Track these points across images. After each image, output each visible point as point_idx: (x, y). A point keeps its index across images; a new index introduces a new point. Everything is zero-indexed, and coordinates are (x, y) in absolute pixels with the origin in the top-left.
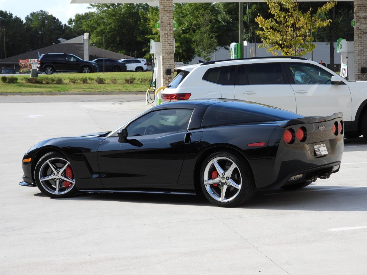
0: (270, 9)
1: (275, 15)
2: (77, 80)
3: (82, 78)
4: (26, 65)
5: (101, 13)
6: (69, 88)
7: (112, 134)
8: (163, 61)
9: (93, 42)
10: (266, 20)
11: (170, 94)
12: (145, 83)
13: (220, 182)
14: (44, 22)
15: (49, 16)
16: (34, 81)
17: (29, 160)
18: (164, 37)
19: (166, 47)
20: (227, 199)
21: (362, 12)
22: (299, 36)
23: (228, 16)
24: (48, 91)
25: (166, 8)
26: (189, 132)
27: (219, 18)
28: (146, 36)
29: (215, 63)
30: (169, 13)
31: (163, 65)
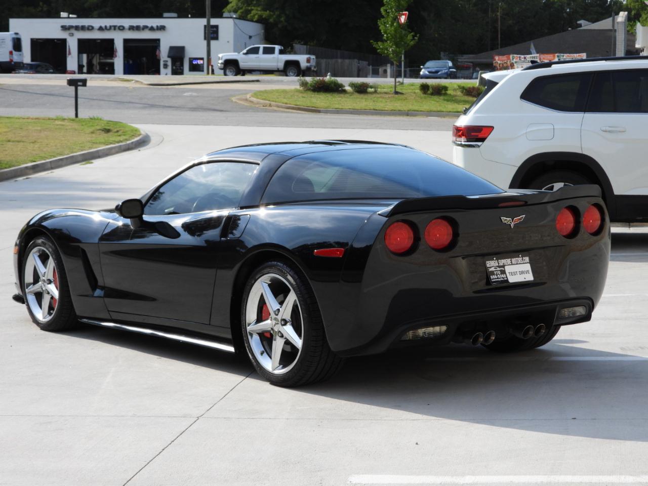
4: (505, 65)
13: (271, 329)
16: (474, 92)
17: (16, 250)
20: (283, 367)
29: (553, 66)
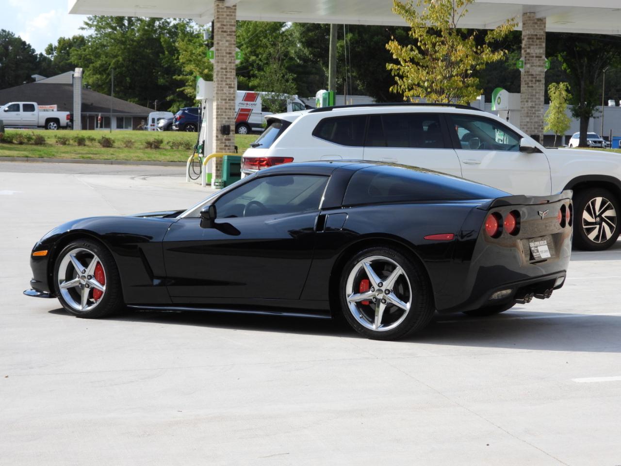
0: (411, 30)
1: (419, 39)
2: (68, 140)
3: (76, 137)
5: (101, 37)
6: (57, 152)
7: (189, 214)
8: (217, 112)
9: (88, 82)
10: (403, 47)
11: (257, 158)
12: (178, 148)
13: (373, 298)
14: (6, 49)
15: (16, 39)
17: (45, 253)
18: (220, 73)
19: (223, 90)
20: (384, 326)
21: (535, 47)
22: (455, 76)
23: (306, 49)
24: (22, 155)
25: (225, 27)
26: (323, 213)
27: (292, 53)
28: (174, 77)
29: (334, 109)
30: (230, 35)
31: (217, 118)
